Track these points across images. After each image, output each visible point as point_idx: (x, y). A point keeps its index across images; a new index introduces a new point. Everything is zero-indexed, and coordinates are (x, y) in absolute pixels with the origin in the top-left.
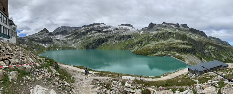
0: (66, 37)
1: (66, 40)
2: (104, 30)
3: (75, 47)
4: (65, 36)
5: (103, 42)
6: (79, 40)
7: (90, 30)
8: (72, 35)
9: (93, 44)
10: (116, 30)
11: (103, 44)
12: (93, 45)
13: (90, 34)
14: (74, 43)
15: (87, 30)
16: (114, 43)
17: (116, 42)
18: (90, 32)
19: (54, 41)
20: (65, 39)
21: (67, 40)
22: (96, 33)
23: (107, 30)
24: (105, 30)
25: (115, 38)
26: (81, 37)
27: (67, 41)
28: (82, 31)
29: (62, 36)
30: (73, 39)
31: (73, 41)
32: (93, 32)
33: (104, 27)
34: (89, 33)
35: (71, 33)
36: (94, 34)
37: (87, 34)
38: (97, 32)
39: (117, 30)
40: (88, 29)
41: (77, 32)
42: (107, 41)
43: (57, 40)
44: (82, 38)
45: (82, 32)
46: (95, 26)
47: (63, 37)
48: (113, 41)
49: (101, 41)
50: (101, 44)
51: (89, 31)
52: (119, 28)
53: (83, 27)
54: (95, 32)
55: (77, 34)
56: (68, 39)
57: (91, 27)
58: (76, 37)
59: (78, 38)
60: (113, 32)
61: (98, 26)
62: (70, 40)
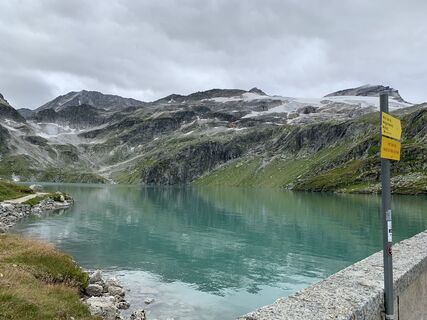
0: (85, 135)
1: (81, 145)
2: (249, 112)
3: (106, 176)
4: (81, 131)
5: (224, 156)
6: (136, 151)
7: (192, 114)
8: (110, 128)
9: (180, 166)
10: (307, 112)
11: (219, 166)
12: (177, 169)
13: (187, 130)
14: (113, 160)
15: (179, 113)
16: (264, 164)
17: (277, 159)
18: (189, 121)
19: (11, 143)
20: (76, 142)
21: (86, 147)
22: (214, 124)
23: (262, 113)
24: (254, 114)
25: (275, 140)
26: (150, 139)
27: (82, 150)
28: (156, 115)
29: (67, 128)
30: (113, 144)
31: (112, 153)
32: (201, 121)
33: (254, 103)
34: (184, 126)
35: (111, 119)
36: (203, 127)
37: (174, 129)
38: (217, 120)
39: (312, 114)
40: (181, 109)
41: (136, 115)
42: (239, 153)
43: (34, 140)
44: (150, 145)
45: (157, 119)
46: (218, 100)
47: (73, 132)
48: (265, 154)
49: (212, 154)
50: (214, 164)
51: (187, 115)
52: (321, 106)
53: (168, 98)
54: (211, 120)
55: (132, 123)
56: (94, 142)
57: (200, 102)
58: (125, 138)
59: (134, 142)
60: (289, 122)
61: (232, 99)
62: (96, 148)
